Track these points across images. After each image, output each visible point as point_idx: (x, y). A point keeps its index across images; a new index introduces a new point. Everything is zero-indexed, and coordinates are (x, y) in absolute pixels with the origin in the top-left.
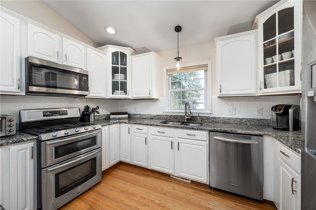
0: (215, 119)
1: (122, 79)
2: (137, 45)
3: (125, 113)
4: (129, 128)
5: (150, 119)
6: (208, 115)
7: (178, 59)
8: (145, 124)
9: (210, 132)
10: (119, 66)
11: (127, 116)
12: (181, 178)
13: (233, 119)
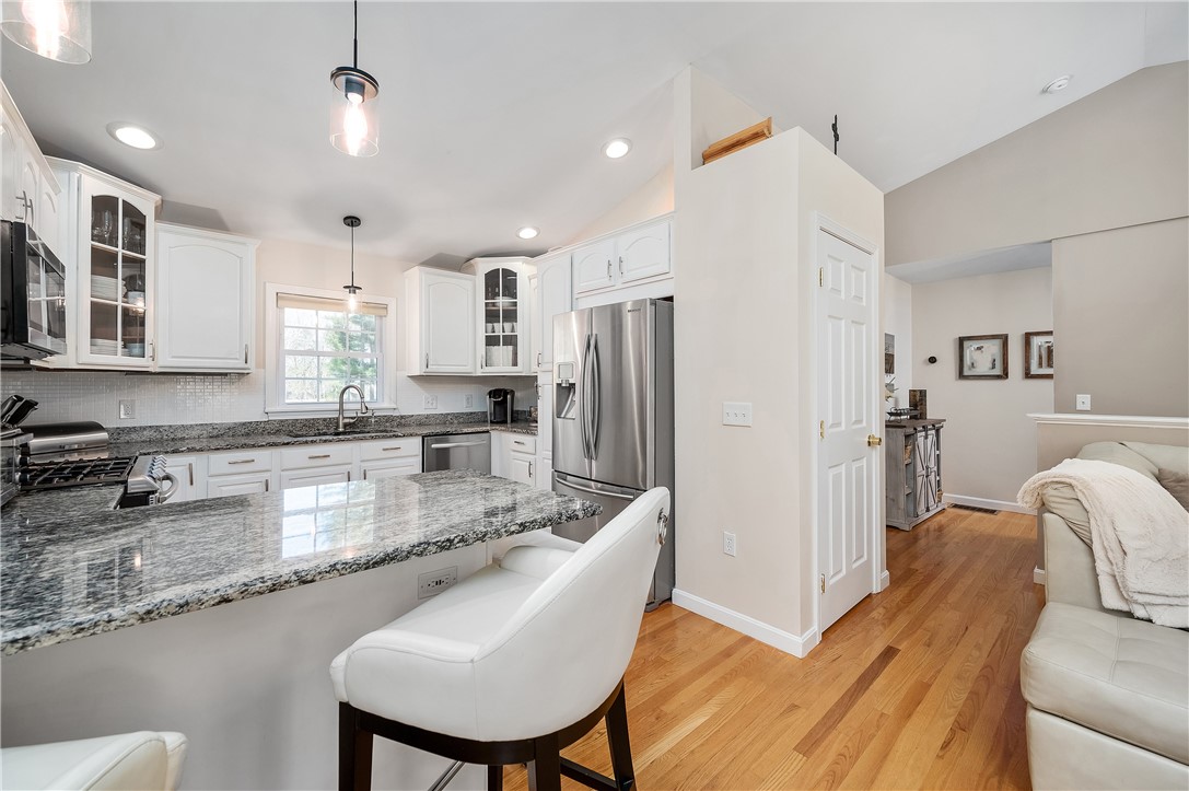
4: (191, 468)
6: (390, 413)
7: (353, 288)
8: (262, 446)
9: (425, 438)
10: (120, 251)
11: (103, 435)
13: (434, 415)
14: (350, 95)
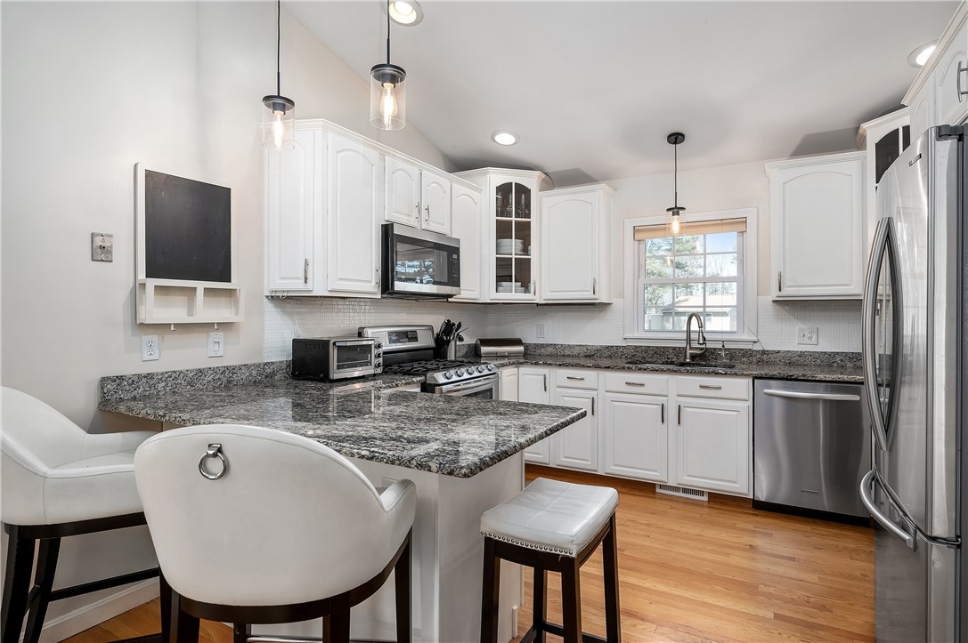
0: (765, 356)
1: (518, 252)
2: (556, 164)
3: (518, 342)
4: (545, 378)
5: (586, 356)
6: (749, 346)
7: (676, 210)
8: (590, 367)
9: (756, 380)
10: (513, 219)
11: (521, 348)
12: (685, 491)
13: (812, 354)
14: (385, 85)
